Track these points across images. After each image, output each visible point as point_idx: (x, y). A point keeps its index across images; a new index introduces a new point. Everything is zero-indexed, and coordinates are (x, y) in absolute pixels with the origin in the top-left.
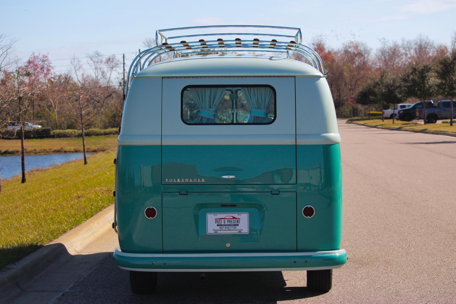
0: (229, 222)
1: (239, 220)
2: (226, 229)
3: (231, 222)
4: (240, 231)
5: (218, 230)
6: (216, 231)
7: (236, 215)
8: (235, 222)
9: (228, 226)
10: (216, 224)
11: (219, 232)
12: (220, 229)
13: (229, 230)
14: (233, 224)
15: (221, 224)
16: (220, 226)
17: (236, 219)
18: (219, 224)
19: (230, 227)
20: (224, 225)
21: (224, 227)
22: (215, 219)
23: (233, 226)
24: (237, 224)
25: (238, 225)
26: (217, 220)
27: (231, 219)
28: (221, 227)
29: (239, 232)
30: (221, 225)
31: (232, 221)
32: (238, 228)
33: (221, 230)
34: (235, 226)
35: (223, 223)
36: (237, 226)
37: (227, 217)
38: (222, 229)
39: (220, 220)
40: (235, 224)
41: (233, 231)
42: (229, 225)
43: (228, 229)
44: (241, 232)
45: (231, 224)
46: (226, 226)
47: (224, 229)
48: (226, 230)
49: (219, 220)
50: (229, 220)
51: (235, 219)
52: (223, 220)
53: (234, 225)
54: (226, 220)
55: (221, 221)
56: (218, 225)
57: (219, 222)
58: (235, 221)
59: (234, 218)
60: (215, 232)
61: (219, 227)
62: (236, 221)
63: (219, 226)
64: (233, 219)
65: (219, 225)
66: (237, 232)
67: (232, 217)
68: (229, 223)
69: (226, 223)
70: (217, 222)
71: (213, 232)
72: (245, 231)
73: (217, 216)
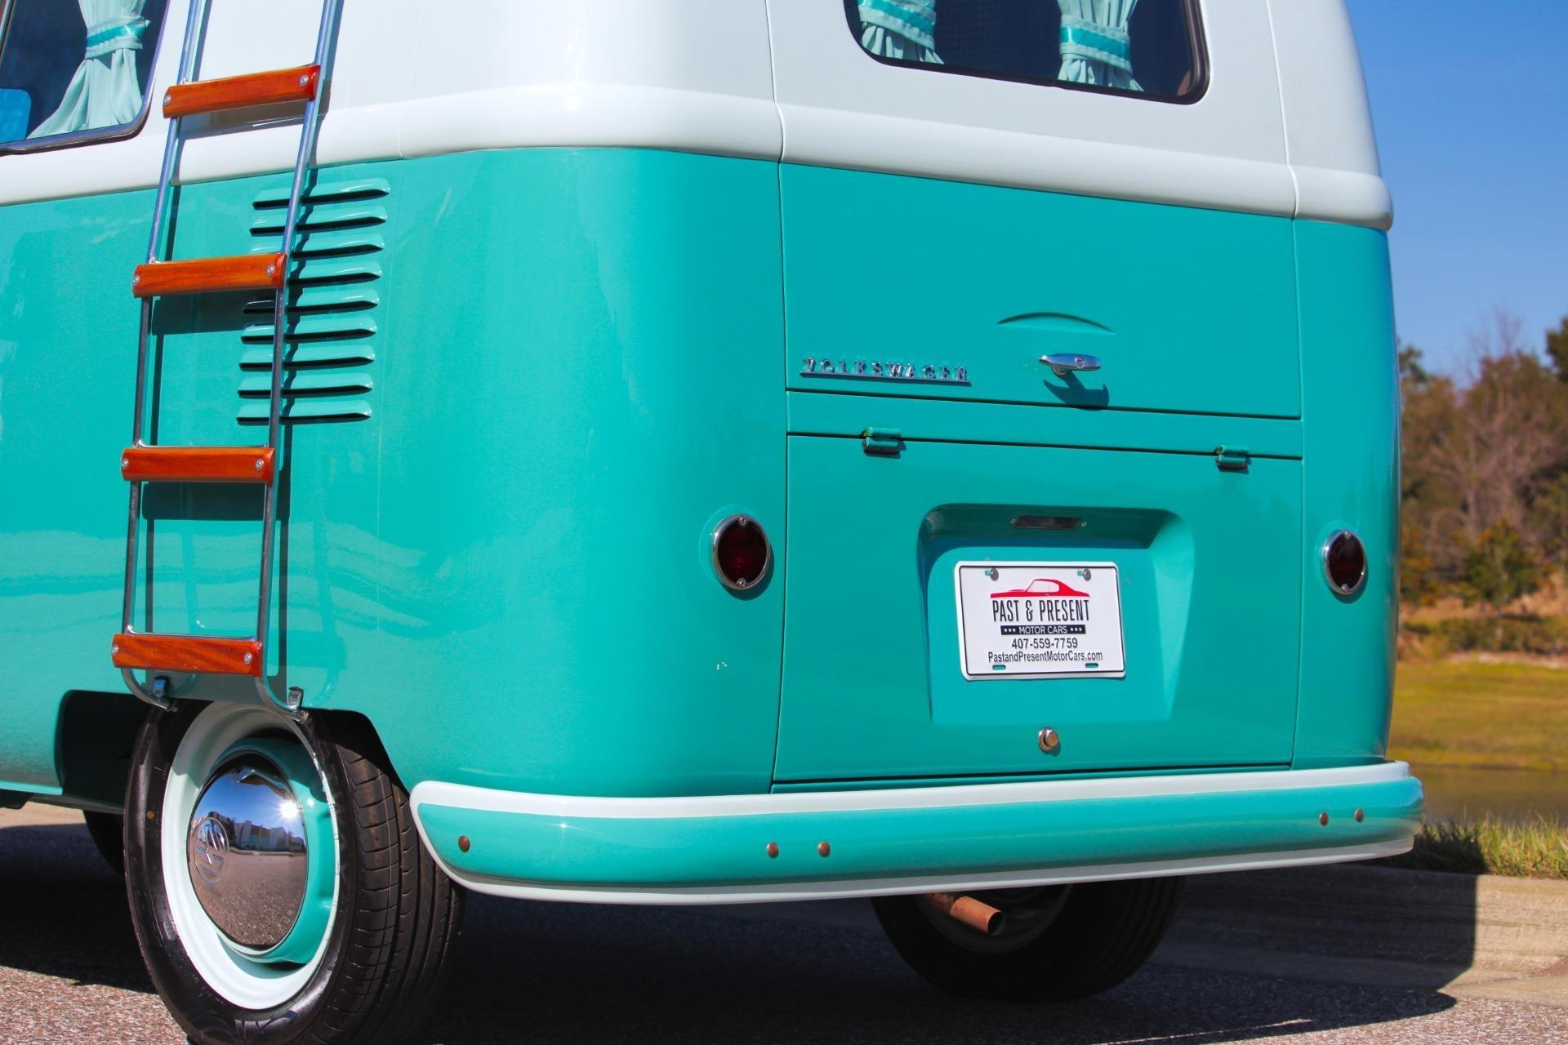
0: (1045, 614)
1: (1084, 604)
2: (1040, 651)
3: (1054, 612)
4: (1092, 661)
5: (1008, 658)
6: (999, 661)
7: (1072, 577)
8: (1071, 610)
9: (1044, 637)
10: (1000, 624)
11: (1011, 667)
12: (1014, 651)
13: (1050, 657)
14: (1062, 622)
15: (1014, 624)
16: (1012, 633)
17: (1074, 598)
18: (1008, 623)
19: (1052, 637)
20: (1030, 630)
21: (1031, 638)
22: (993, 596)
23: (1066, 636)
24: (1080, 623)
25: (1082, 630)
26: (999, 600)
27: (1053, 599)
28: (1017, 637)
29: (1087, 665)
30: (1016, 630)
31: (1059, 606)
32: (1083, 643)
33: (1018, 657)
34: (1072, 636)
35: (1023, 621)
36: (1078, 632)
37: (1035, 589)
38: (1025, 651)
39: (1012, 599)
40: (1069, 622)
41: (1064, 661)
42: (1048, 630)
43: (1045, 650)
44: (1097, 665)
45: (1055, 623)
46: (1038, 637)
47: (1030, 650)
48: (1036, 658)
49: (1005, 600)
50: (1045, 599)
51: (1068, 599)
52: (1022, 600)
53: (1069, 629)
54: (1035, 601)
55: (1013, 609)
56: (1005, 631)
57: (1007, 613)
58: (1068, 610)
59: (1065, 590)
60: (994, 667)
61: (1012, 637)
62: (1074, 606)
63: (1008, 633)
64: (1061, 598)
65: (1008, 627)
66: (1080, 666)
67: (1055, 588)
68: (1046, 622)
69: (1036, 621)
70: (998, 610)
71: (985, 667)
72: (1113, 661)
73: (995, 577)
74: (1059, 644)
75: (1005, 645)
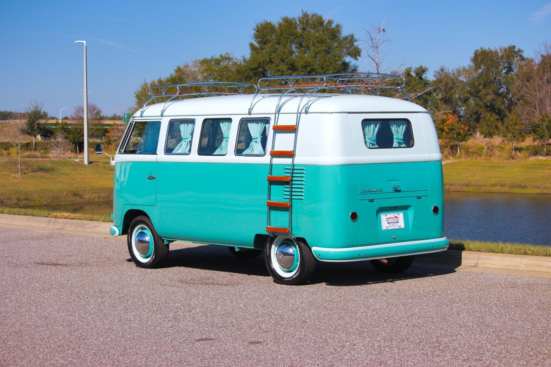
6: (387, 227)
7: (397, 215)
13: (394, 226)
19: (394, 224)
20: (392, 223)
25: (398, 222)
29: (399, 227)
30: (389, 223)
31: (395, 219)
32: (399, 224)
33: (390, 227)
35: (390, 222)
37: (392, 217)
41: (396, 226)
42: (394, 223)
45: (395, 221)
47: (391, 226)
52: (390, 219)
53: (397, 222)
54: (392, 219)
56: (388, 223)
59: (396, 217)
62: (397, 219)
67: (394, 217)
69: (392, 222)
70: (387, 220)
71: (385, 228)
72: (403, 226)
73: (386, 216)
74: (395, 224)
75: (388, 225)
